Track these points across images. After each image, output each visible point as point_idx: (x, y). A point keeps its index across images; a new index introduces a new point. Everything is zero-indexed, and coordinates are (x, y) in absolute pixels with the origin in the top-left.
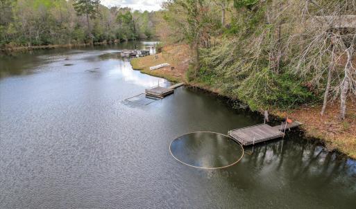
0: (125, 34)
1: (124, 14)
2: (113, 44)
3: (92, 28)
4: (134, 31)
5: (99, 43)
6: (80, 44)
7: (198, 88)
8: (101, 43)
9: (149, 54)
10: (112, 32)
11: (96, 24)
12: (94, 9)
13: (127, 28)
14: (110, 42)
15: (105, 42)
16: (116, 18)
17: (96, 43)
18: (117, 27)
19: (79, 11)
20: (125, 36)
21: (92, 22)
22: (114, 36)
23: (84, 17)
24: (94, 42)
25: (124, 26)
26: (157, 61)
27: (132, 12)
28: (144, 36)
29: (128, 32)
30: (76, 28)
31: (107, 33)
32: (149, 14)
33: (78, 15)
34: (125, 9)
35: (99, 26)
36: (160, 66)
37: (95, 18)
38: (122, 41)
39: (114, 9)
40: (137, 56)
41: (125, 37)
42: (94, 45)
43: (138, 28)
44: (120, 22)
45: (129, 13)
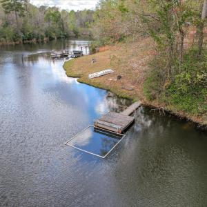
0: (54, 32)
1: (52, 12)
2: (42, 42)
3: (21, 26)
4: (63, 29)
5: (28, 41)
6: (9, 43)
7: (168, 113)
8: (30, 41)
9: (82, 55)
10: (41, 30)
11: (25, 22)
12: (23, 6)
13: (56, 26)
14: (40, 40)
15: (34, 40)
16: (45, 16)
17: (25, 42)
18: (46, 25)
19: (7, 8)
20: (54, 34)
21: (21, 20)
22: (43, 34)
23: (13, 15)
24: (23, 40)
25: (53, 24)
26: (97, 66)
27: (60, 11)
28: (72, 34)
29: (57, 30)
30: (4, 26)
31: (36, 32)
32: (76, 13)
33: (6, 13)
34: (53, 8)
35: (28, 24)
36: (101, 73)
37: (24, 16)
38: (51, 39)
39: (43, 8)
40: (69, 56)
41: (54, 36)
42: (24, 43)
43: (67, 26)
44: (49, 20)
45: (58, 12)
